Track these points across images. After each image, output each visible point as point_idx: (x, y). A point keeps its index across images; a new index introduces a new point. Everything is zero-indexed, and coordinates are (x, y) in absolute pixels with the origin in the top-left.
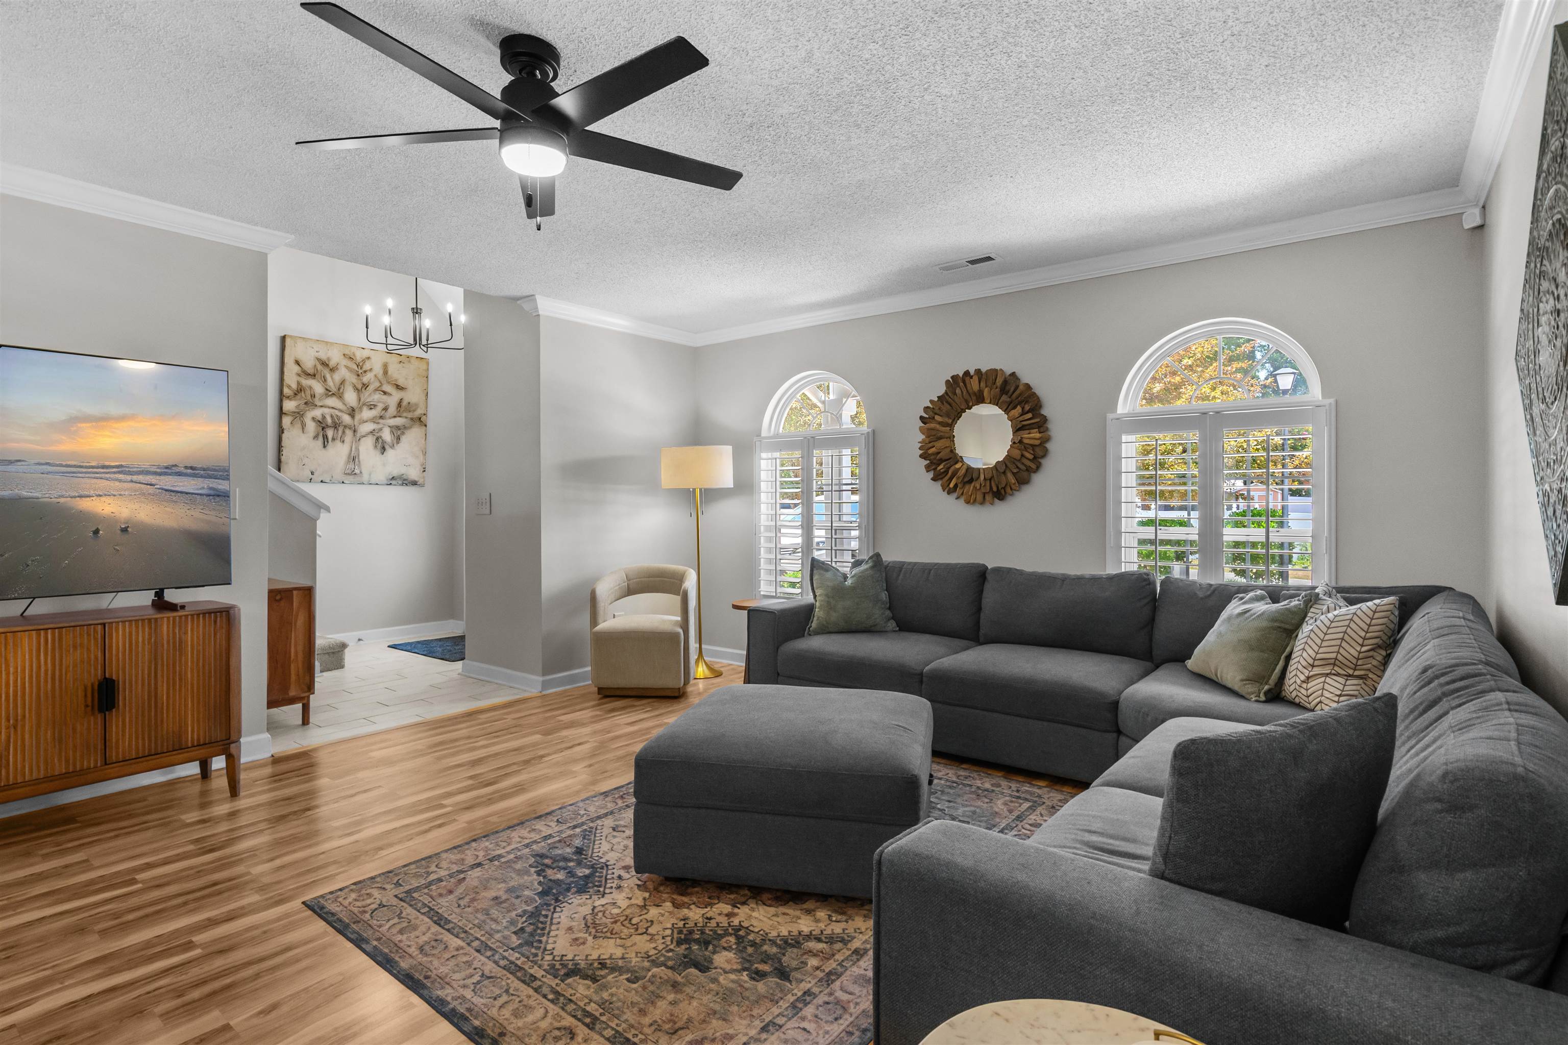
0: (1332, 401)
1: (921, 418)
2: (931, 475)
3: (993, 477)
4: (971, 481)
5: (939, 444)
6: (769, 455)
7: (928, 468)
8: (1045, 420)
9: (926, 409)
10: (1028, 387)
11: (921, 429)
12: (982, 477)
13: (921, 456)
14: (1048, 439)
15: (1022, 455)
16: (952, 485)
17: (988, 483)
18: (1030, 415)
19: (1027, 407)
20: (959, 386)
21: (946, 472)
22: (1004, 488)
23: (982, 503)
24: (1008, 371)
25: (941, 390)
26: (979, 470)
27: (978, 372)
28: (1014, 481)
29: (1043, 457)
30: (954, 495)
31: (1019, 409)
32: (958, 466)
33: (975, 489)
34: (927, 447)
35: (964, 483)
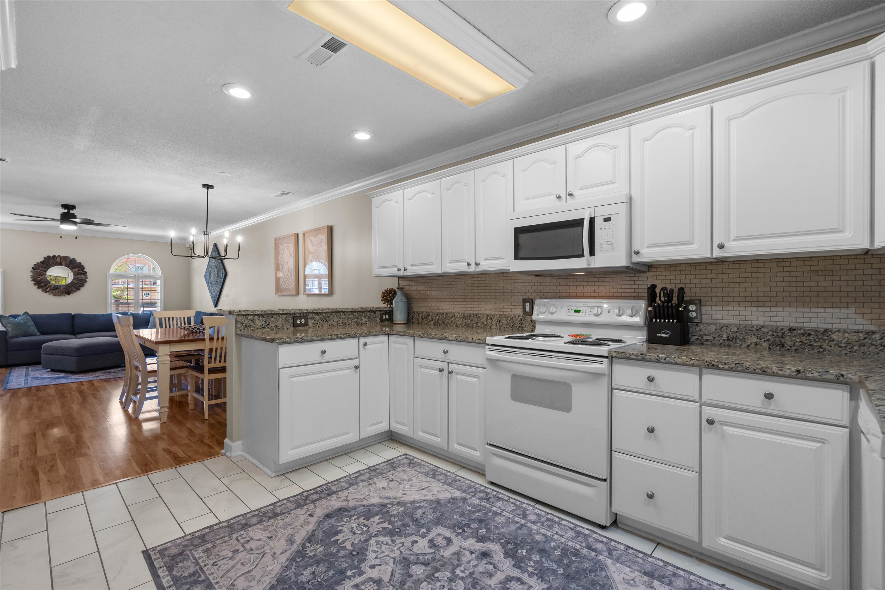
0: (164, 275)
1: (33, 268)
2: (37, 286)
3: (66, 288)
4: (56, 289)
5: (42, 277)
7: (35, 284)
8: (86, 273)
9: (35, 265)
10: (80, 263)
11: (31, 271)
12: (62, 288)
13: (32, 280)
14: (87, 278)
15: (78, 283)
16: (48, 290)
17: (64, 290)
18: (81, 271)
19: (80, 269)
20: (50, 259)
21: (45, 285)
22: (70, 291)
23: (60, 296)
24: (72, 258)
25: (42, 259)
26: (60, 286)
27: (59, 256)
28: (75, 289)
29: (85, 283)
30: (47, 294)
31: (77, 269)
32: (50, 284)
33: (58, 291)
34: (35, 277)
35: (53, 289)
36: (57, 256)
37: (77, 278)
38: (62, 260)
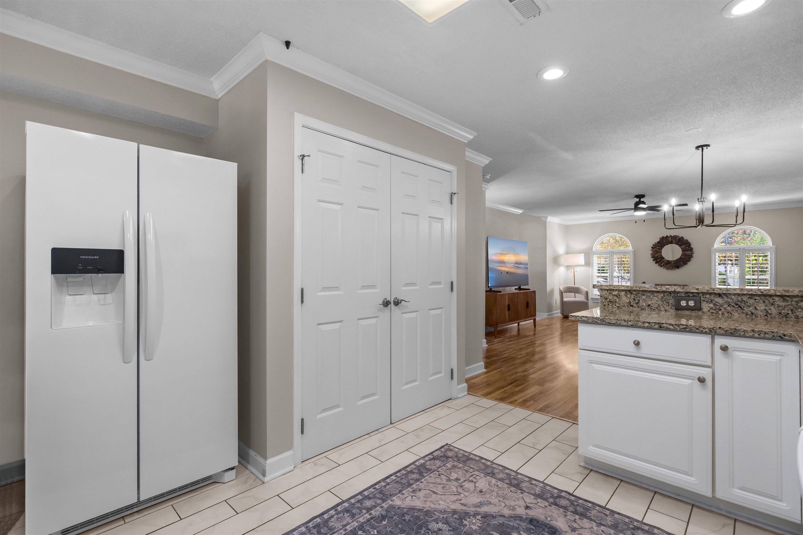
0: (775, 246)
1: (652, 247)
2: (655, 262)
3: (676, 263)
4: (668, 264)
5: (658, 254)
6: (596, 256)
7: (654, 260)
8: (692, 248)
9: (653, 245)
10: (687, 240)
11: (651, 250)
12: (672, 263)
13: (651, 257)
14: (693, 253)
15: (685, 257)
16: (662, 265)
17: (674, 264)
18: (688, 247)
19: (686, 245)
20: (664, 239)
21: (661, 261)
22: (679, 266)
23: (672, 269)
24: (680, 236)
25: (658, 240)
26: (671, 261)
27: (671, 236)
28: (683, 264)
29: (691, 258)
30: (662, 267)
31: (684, 246)
32: (664, 260)
33: (670, 266)
34: (654, 255)
35: (666, 264)
36: (669, 236)
37: (685, 254)
38: (672, 239)
